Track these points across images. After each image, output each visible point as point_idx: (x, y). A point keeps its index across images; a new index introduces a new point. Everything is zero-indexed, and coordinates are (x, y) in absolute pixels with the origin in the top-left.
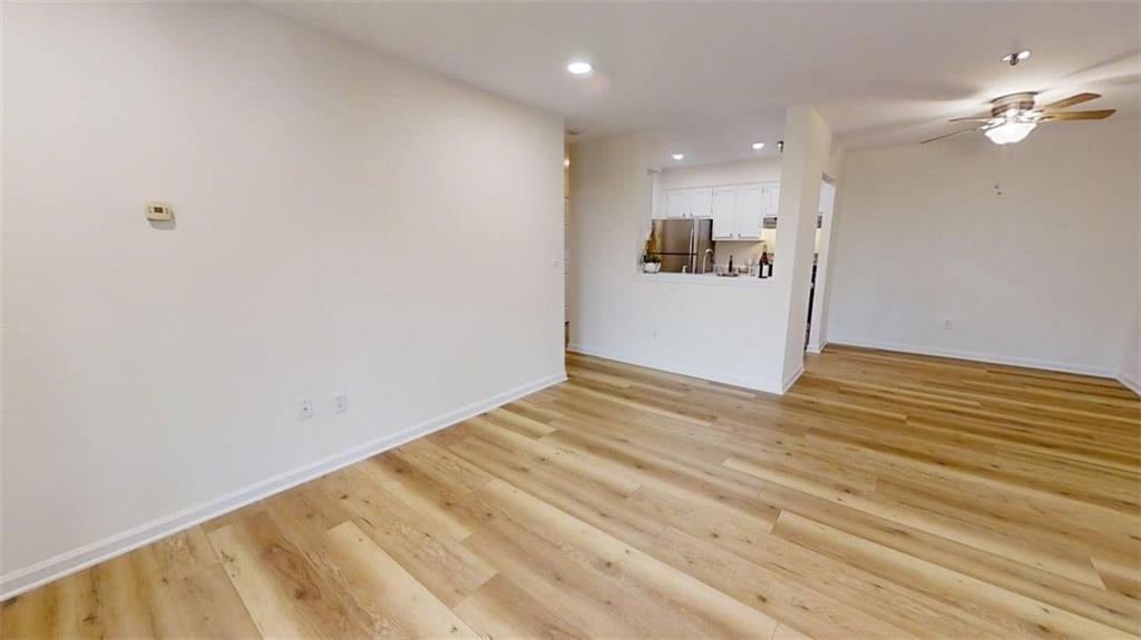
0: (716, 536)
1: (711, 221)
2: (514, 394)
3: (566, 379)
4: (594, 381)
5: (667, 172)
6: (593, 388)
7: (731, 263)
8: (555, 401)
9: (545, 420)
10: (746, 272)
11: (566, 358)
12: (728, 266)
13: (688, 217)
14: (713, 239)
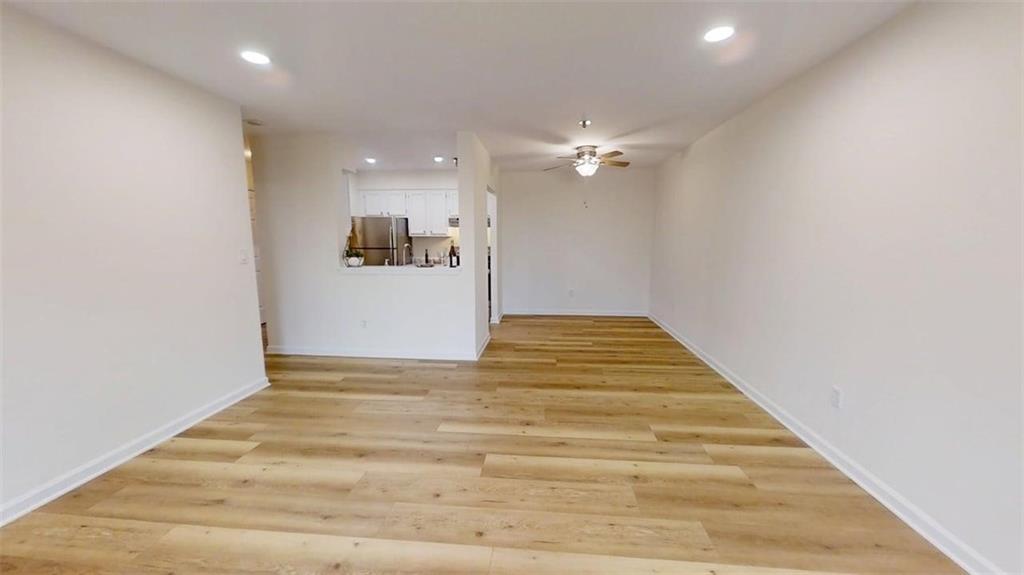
0: (438, 495)
1: (407, 219)
3: (269, 384)
4: (302, 381)
5: (362, 173)
6: (303, 388)
7: (427, 256)
8: (255, 412)
9: (244, 436)
10: (440, 263)
11: (266, 363)
12: (424, 258)
13: (385, 215)
14: (410, 235)
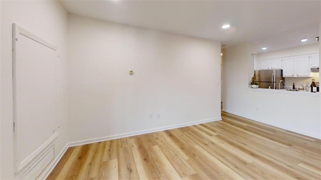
1: (282, 70)
2: (203, 121)
3: (222, 119)
5: (260, 54)
7: (294, 86)
8: (217, 126)
9: (214, 131)
10: (303, 89)
11: (221, 113)
12: (292, 87)
13: (270, 69)
14: (283, 77)
